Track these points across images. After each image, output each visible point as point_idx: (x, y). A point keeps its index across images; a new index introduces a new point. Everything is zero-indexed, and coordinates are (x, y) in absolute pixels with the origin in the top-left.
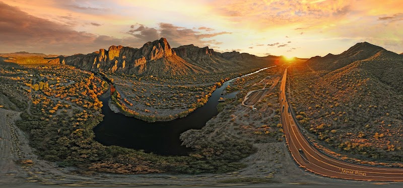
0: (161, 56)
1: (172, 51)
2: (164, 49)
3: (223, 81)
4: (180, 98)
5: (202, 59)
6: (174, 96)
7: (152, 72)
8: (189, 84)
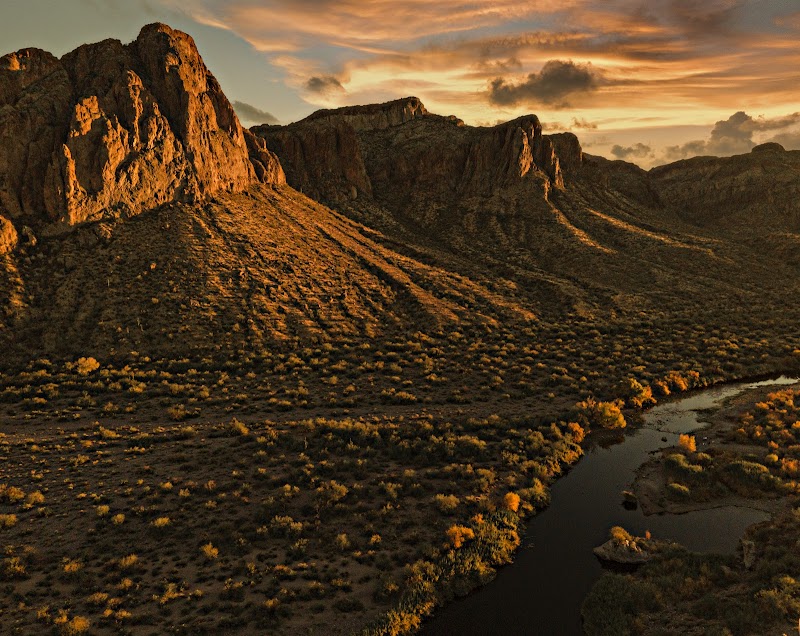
0: (158, 186)
1: (254, 155)
2: (180, 135)
3: (647, 393)
4: (328, 514)
5: (483, 218)
6: (282, 508)
7: (90, 326)
8: (387, 401)
